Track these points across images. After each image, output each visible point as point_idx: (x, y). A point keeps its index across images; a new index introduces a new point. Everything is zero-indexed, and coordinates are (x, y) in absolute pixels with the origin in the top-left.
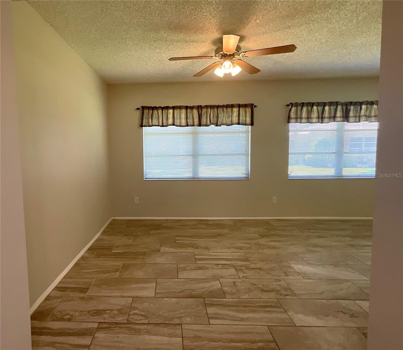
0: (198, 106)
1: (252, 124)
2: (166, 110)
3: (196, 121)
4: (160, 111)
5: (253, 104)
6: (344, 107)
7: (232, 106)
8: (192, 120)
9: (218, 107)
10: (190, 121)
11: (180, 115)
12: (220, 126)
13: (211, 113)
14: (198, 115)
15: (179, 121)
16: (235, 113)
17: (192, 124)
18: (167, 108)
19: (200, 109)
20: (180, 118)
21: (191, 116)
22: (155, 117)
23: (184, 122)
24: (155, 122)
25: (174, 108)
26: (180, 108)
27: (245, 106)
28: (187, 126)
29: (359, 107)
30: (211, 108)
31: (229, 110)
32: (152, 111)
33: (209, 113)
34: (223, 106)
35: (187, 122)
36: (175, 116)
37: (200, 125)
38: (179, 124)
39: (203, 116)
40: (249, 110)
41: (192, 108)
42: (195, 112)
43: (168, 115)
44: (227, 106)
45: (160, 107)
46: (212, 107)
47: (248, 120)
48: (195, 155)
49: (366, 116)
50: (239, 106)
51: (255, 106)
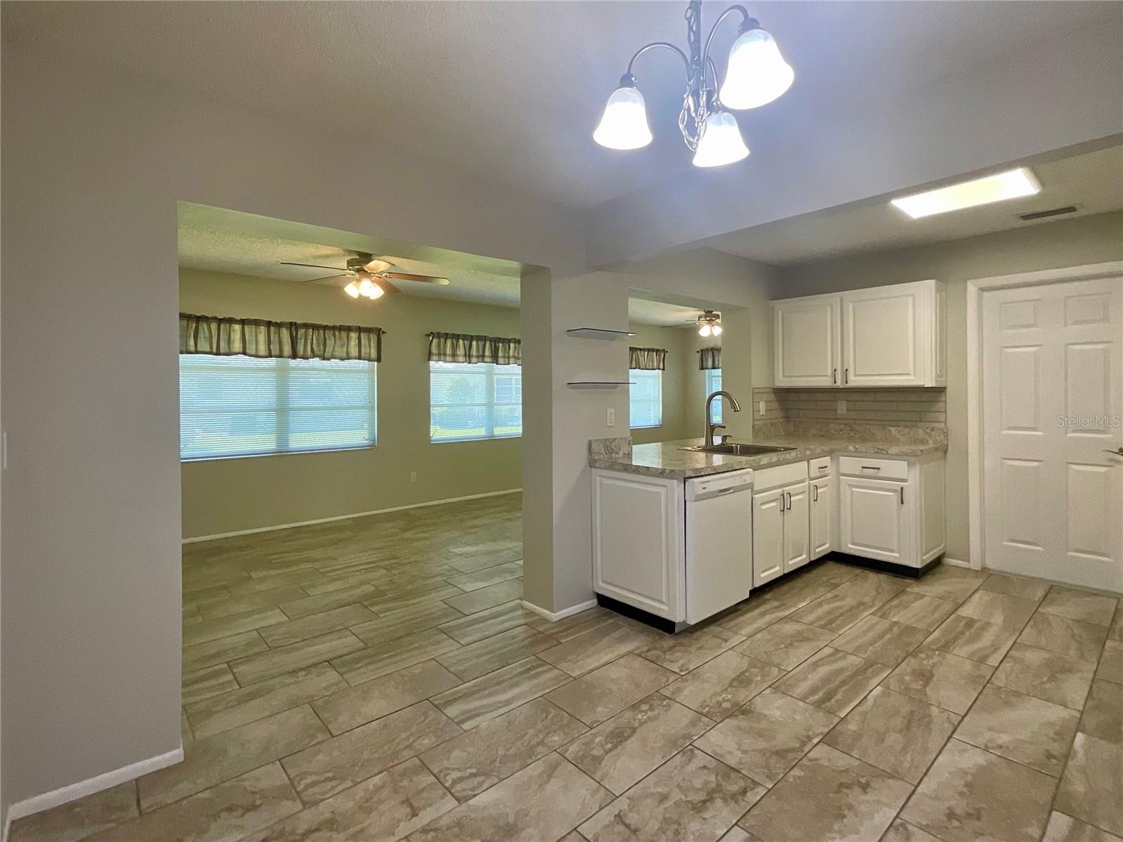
0: (291, 323)
1: (379, 360)
2: (228, 325)
3: (287, 349)
4: (214, 326)
5: (381, 329)
6: (493, 344)
7: (349, 329)
8: (278, 348)
9: (325, 328)
10: (275, 350)
11: (256, 336)
12: (329, 359)
13: (313, 336)
14: (289, 339)
15: (254, 347)
16: (353, 339)
17: (278, 353)
18: (231, 321)
19: (293, 329)
20: (257, 341)
21: (277, 339)
22: (202, 336)
23: (262, 349)
24: (204, 346)
25: (243, 322)
26: (256, 323)
27: (369, 330)
28: (270, 356)
29: (507, 346)
30: (313, 329)
31: (344, 334)
32: (194, 324)
33: (310, 337)
34: (334, 328)
35: (270, 350)
36: (247, 337)
37: (294, 356)
38: (254, 352)
39: (299, 341)
40: (374, 338)
41: (279, 325)
42: (285, 333)
43: (232, 333)
44: (341, 328)
45: (215, 319)
46: (315, 327)
47: (374, 354)
48: (283, 410)
49: (514, 357)
50: (360, 330)
51: (383, 332)
